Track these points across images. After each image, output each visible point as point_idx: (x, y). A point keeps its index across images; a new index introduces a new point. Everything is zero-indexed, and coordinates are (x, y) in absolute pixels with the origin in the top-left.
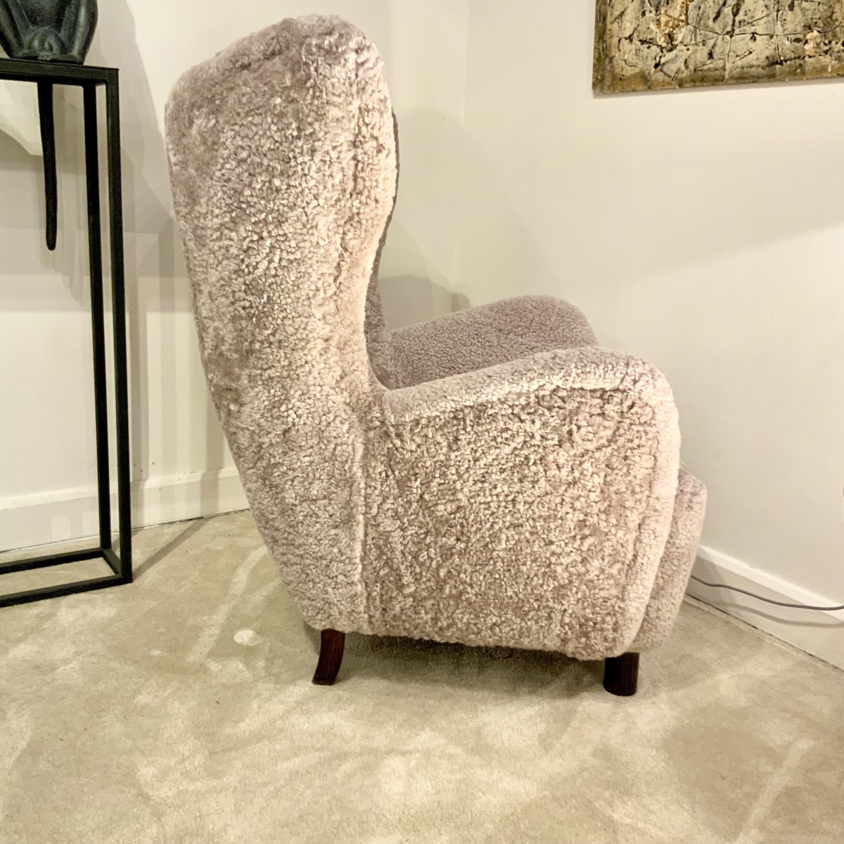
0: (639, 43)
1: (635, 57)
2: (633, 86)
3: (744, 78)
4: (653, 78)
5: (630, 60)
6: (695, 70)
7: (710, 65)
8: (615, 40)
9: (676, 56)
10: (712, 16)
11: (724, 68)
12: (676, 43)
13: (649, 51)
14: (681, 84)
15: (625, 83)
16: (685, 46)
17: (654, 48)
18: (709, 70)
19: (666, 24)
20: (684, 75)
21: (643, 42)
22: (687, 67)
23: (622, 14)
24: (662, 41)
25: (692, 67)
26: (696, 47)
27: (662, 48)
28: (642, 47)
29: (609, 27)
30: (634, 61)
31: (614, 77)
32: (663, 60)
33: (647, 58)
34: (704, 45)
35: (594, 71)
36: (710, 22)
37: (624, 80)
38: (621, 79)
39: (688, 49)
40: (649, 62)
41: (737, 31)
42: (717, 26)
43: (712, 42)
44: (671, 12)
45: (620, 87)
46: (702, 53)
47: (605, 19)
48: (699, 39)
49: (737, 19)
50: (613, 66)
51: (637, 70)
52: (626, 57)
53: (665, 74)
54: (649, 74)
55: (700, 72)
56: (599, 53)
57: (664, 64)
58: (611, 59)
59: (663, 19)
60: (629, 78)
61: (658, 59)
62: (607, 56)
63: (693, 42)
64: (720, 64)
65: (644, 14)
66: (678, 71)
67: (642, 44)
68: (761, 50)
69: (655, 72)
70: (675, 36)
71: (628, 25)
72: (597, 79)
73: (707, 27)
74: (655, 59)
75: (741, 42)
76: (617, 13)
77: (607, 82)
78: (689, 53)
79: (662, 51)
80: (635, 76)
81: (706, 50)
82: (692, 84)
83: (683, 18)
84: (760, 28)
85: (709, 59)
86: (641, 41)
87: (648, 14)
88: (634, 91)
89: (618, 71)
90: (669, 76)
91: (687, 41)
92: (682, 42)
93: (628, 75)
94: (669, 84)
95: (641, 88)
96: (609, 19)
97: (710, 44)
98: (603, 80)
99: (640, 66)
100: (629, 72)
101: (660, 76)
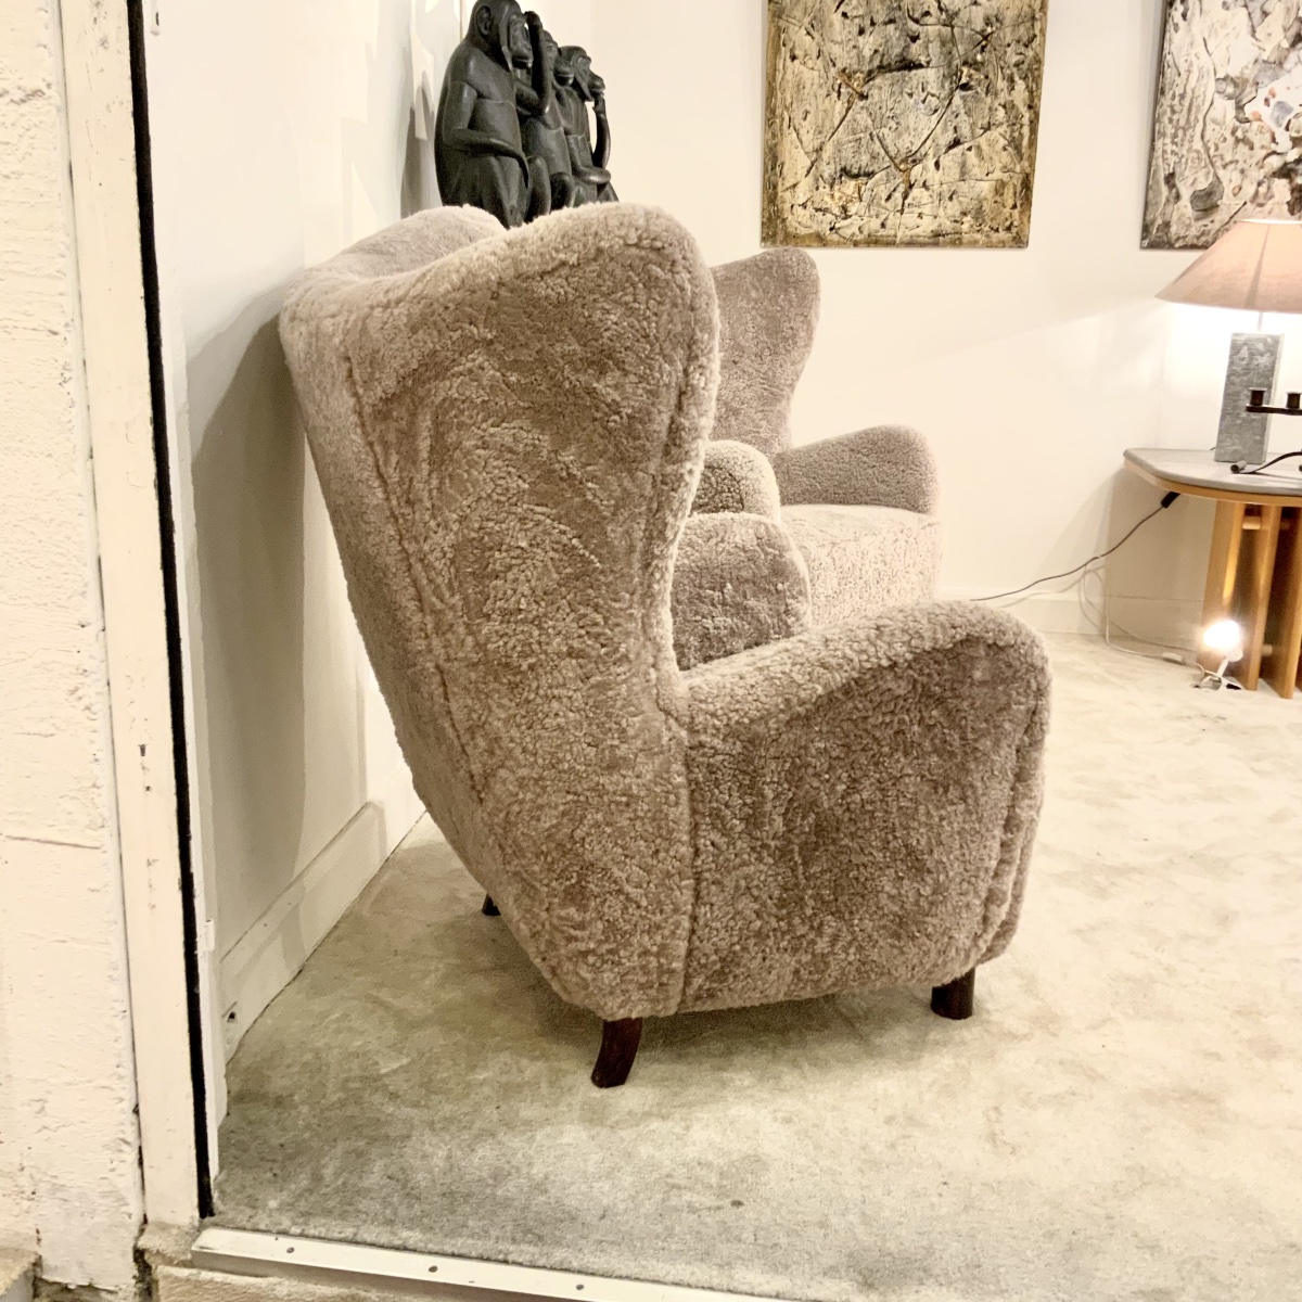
0: (814, 211)
1: (809, 221)
2: (808, 243)
3: (911, 243)
4: (828, 238)
5: (804, 222)
6: (869, 235)
7: (882, 232)
8: (788, 206)
9: (851, 223)
10: (884, 197)
11: (895, 236)
12: (850, 213)
13: (824, 217)
14: (856, 244)
15: (799, 240)
16: (860, 216)
18: (881, 236)
19: (840, 198)
21: (817, 210)
22: (861, 232)
23: (795, 186)
24: (836, 211)
25: (866, 233)
26: (869, 218)
27: (836, 216)
28: (816, 214)
29: (780, 194)
30: (808, 224)
31: (787, 235)
32: (837, 226)
33: (821, 222)
34: (877, 217)
35: (763, 228)
36: (883, 202)
37: (798, 237)
38: (794, 236)
39: (862, 219)
40: (824, 226)
41: (906, 210)
42: (889, 205)
44: (844, 190)
45: (793, 242)
46: (875, 224)
47: (775, 187)
48: (873, 213)
49: (907, 202)
50: (785, 226)
51: (812, 231)
52: (799, 220)
53: (840, 236)
54: (824, 234)
55: (874, 237)
56: (769, 214)
57: (839, 228)
58: (784, 220)
59: (837, 195)
60: (803, 236)
61: (833, 224)
62: (778, 217)
63: (867, 214)
64: (892, 232)
65: (817, 188)
66: (853, 234)
68: (927, 226)
69: (830, 234)
70: (849, 208)
71: (801, 195)
72: (766, 234)
73: (879, 205)
74: (830, 224)
75: (909, 218)
76: (788, 185)
77: (780, 236)
78: (863, 222)
79: (837, 219)
80: (810, 235)
81: (879, 222)
82: (866, 245)
83: (856, 195)
84: (926, 210)
85: (881, 228)
86: (815, 209)
87: (821, 189)
88: (809, 246)
89: (790, 230)
90: (843, 238)
91: (861, 213)
92: (856, 214)
93: (803, 234)
94: (843, 244)
95: (816, 244)
96: (780, 188)
97: (883, 217)
98: (775, 235)
99: (815, 228)
100: (803, 231)
101: (835, 237)
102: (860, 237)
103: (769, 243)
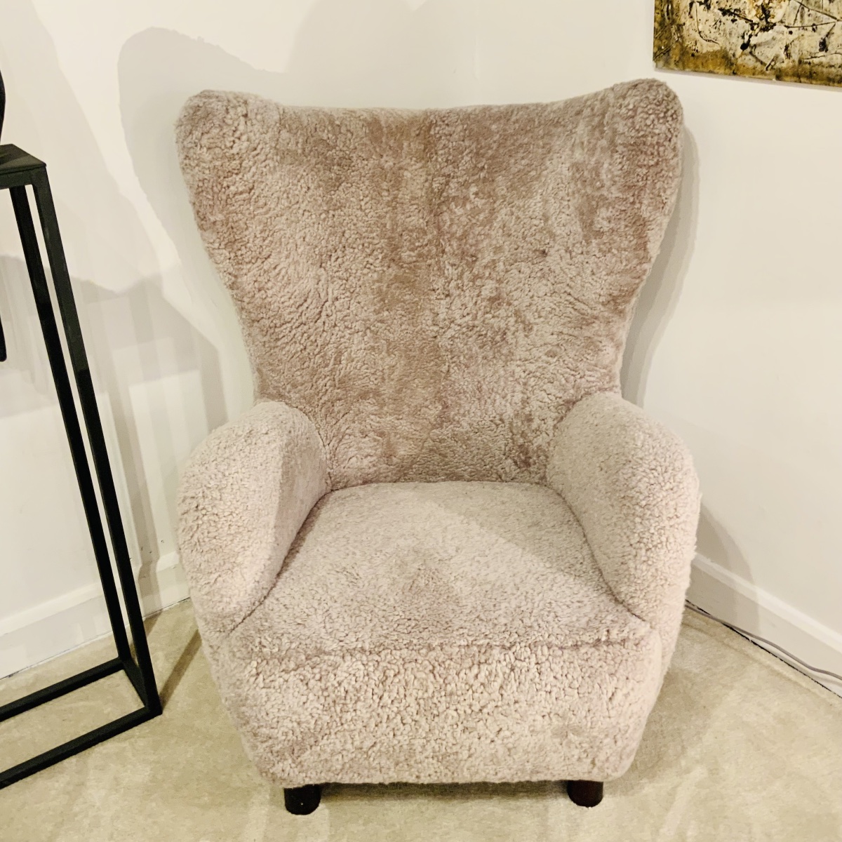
0: (720, 13)
1: (713, 30)
2: (711, 68)
4: (739, 61)
5: (707, 32)
6: (800, 62)
7: (822, 58)
9: (774, 39)
12: (773, 21)
13: (734, 25)
14: (780, 75)
15: (699, 62)
16: (788, 27)
17: (741, 22)
18: (821, 64)
20: (784, 65)
21: (725, 12)
22: (788, 56)
24: (752, 15)
25: (795, 57)
26: (802, 32)
27: (752, 25)
28: (723, 19)
30: (712, 36)
31: (684, 51)
32: (753, 41)
33: (730, 34)
34: (814, 30)
35: (655, 38)
37: (698, 57)
38: (693, 55)
39: (791, 33)
40: (734, 40)
43: (826, 29)
45: (691, 65)
46: (810, 42)
48: (808, 21)
50: (681, 37)
51: (717, 48)
52: (701, 28)
53: (757, 60)
54: (734, 55)
55: (808, 66)
56: (663, 16)
57: (755, 46)
58: (680, 27)
60: (705, 56)
61: (746, 38)
62: (673, 22)
63: (798, 24)
64: (837, 59)
66: (775, 59)
67: (724, 14)
69: (742, 54)
70: (772, 10)
72: (660, 48)
73: (819, 7)
74: (743, 37)
77: (675, 54)
78: (791, 37)
79: (752, 29)
80: (715, 54)
81: (817, 38)
82: (795, 78)
85: (821, 50)
86: (721, 9)
88: (711, 72)
89: (689, 43)
90: (762, 63)
91: (789, 21)
92: (781, 22)
93: (704, 51)
94: (762, 73)
95: (722, 71)
97: (823, 30)
98: (668, 51)
99: (722, 43)
100: (704, 47)
101: (749, 61)
102: (785, 64)
103: (661, 63)
